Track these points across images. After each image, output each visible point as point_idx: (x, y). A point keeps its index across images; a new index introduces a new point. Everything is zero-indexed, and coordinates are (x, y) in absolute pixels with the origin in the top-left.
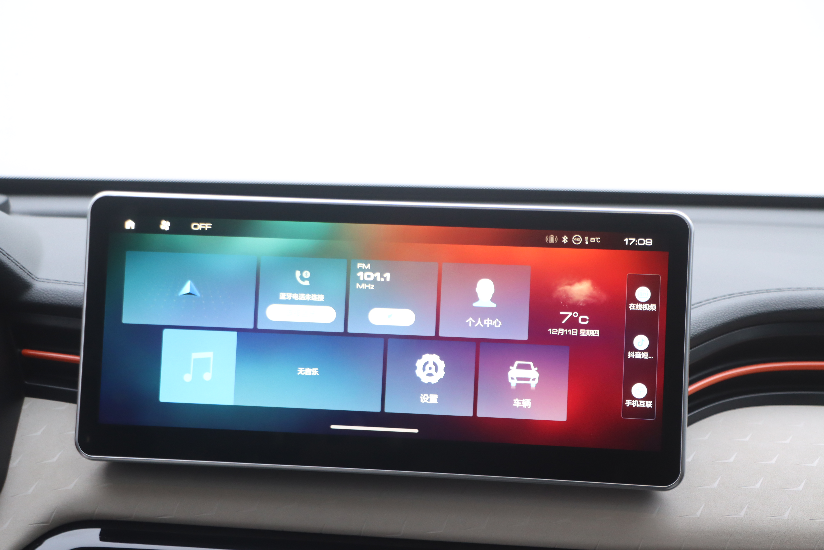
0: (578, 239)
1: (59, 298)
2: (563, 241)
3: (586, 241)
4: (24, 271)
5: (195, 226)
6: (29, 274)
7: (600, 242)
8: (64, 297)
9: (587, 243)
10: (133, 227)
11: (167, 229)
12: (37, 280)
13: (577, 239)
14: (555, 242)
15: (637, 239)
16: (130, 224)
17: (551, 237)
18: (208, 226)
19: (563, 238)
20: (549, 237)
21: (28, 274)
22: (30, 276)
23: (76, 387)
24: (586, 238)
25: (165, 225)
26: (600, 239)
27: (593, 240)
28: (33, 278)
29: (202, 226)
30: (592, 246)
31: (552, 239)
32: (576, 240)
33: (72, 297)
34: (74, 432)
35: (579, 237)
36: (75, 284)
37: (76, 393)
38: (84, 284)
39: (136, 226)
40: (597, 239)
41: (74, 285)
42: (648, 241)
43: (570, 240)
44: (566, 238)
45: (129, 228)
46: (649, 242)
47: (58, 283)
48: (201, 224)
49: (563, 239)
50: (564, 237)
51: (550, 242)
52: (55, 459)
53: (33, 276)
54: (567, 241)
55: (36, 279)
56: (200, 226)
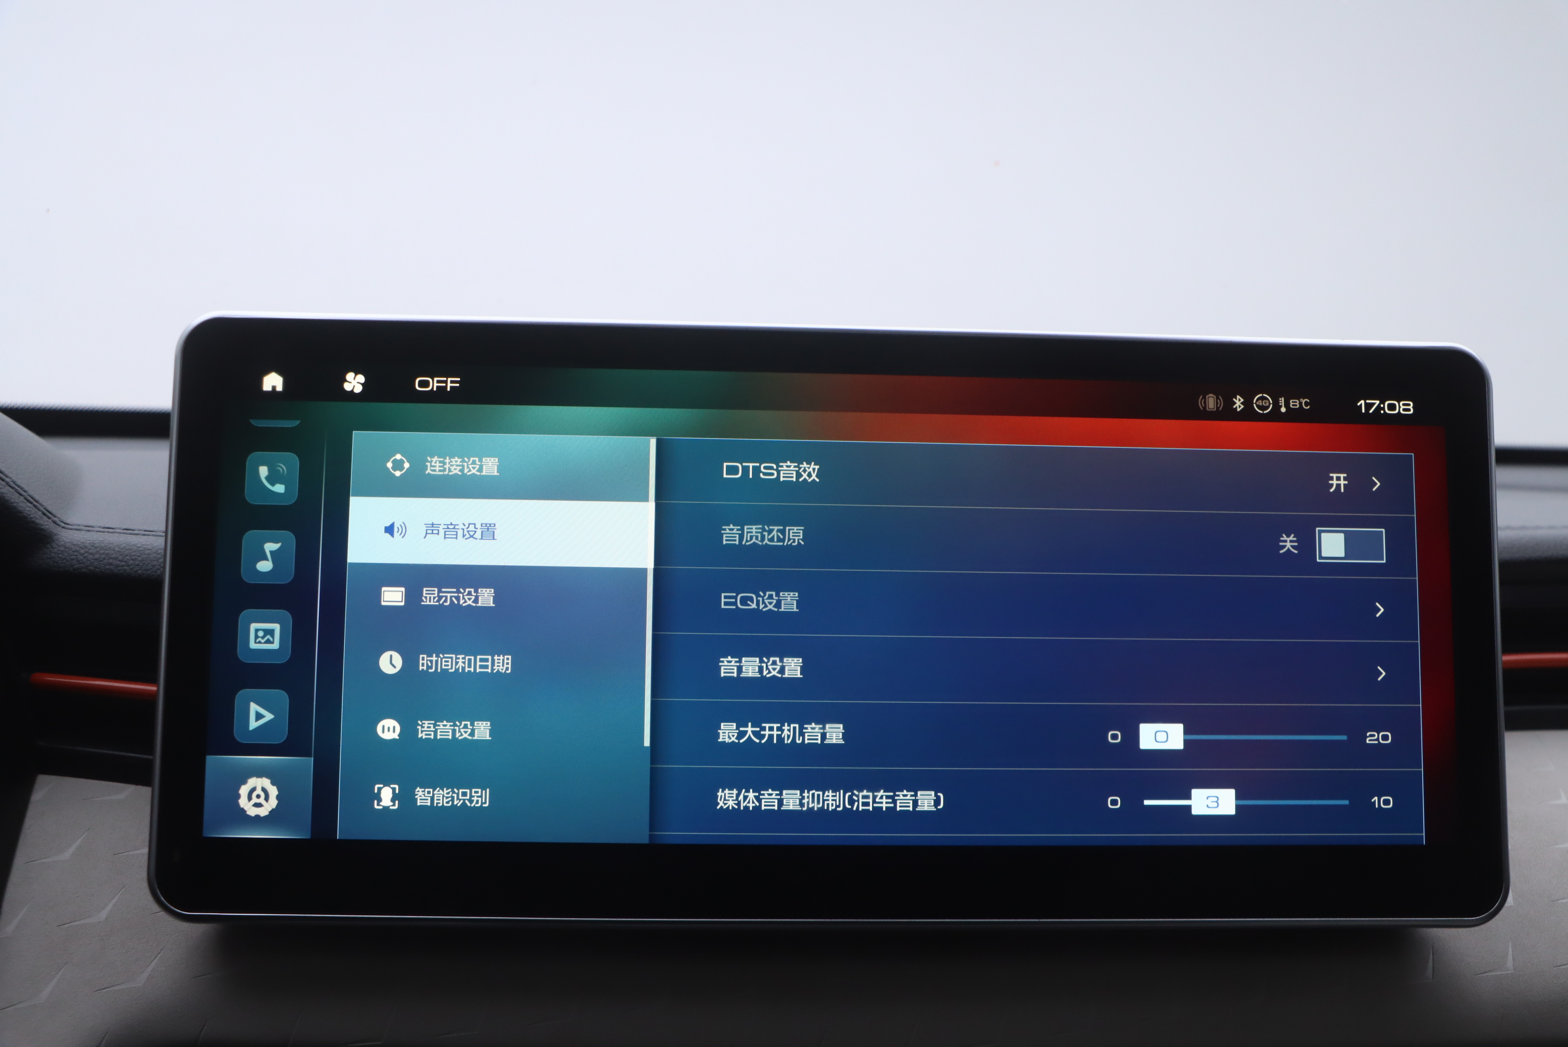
0: (1265, 403)
1: (111, 561)
2: (1234, 407)
3: (1281, 406)
4: (35, 506)
5: (424, 384)
6: (47, 513)
7: (1309, 407)
8: (120, 558)
9: (1283, 410)
10: (280, 388)
11: (358, 389)
12: (63, 527)
13: (1262, 402)
14: (1218, 408)
15: (1383, 402)
16: (273, 382)
17: (1208, 397)
18: (452, 382)
19: (1234, 399)
20: (1204, 398)
21: (44, 514)
22: (49, 518)
23: (151, 750)
24: (1282, 401)
25: (354, 382)
26: (1308, 401)
27: (1294, 404)
28: (55, 522)
29: (438, 382)
30: (1293, 416)
31: (1211, 402)
32: (1261, 404)
33: (140, 558)
34: (145, 851)
35: (1267, 399)
36: (147, 533)
37: (150, 764)
38: (166, 532)
39: (285, 384)
40: (1304, 401)
41: (144, 535)
42: (1404, 405)
43: (1248, 403)
44: (1239, 400)
45: (270, 389)
46: (1405, 407)
47: (108, 532)
48: (436, 379)
49: (1235, 403)
50: (1236, 399)
51: (1207, 409)
52: (104, 914)
53: (56, 519)
54: (1242, 407)
55: (63, 525)
56: (434, 384)
